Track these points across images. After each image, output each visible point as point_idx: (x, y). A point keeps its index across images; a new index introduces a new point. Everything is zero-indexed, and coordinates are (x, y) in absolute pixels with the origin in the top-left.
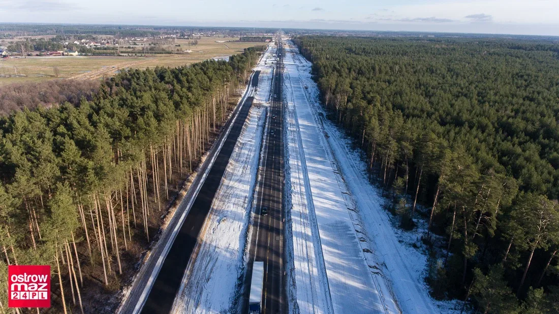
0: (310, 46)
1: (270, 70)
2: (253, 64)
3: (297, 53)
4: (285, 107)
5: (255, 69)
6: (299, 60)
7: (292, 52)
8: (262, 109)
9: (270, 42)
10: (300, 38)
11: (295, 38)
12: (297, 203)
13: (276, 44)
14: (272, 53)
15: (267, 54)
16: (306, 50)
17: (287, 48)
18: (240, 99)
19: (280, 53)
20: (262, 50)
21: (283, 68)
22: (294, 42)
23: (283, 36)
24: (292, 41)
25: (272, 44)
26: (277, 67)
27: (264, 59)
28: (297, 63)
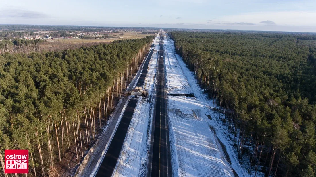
0: (175, 35)
1: (158, 43)
2: (152, 41)
3: (169, 39)
4: (164, 51)
5: (153, 43)
6: (170, 40)
7: (167, 38)
8: (157, 52)
9: (157, 34)
10: (171, 32)
11: (169, 32)
12: (167, 63)
13: (160, 35)
14: (158, 38)
15: (156, 39)
16: (173, 37)
17: (165, 36)
18: (150, 50)
19: (162, 38)
20: (154, 37)
21: (163, 43)
22: (168, 34)
23: (163, 32)
24: (167, 34)
25: (158, 35)
26: (161, 43)
27: (155, 40)
28: (169, 41)
